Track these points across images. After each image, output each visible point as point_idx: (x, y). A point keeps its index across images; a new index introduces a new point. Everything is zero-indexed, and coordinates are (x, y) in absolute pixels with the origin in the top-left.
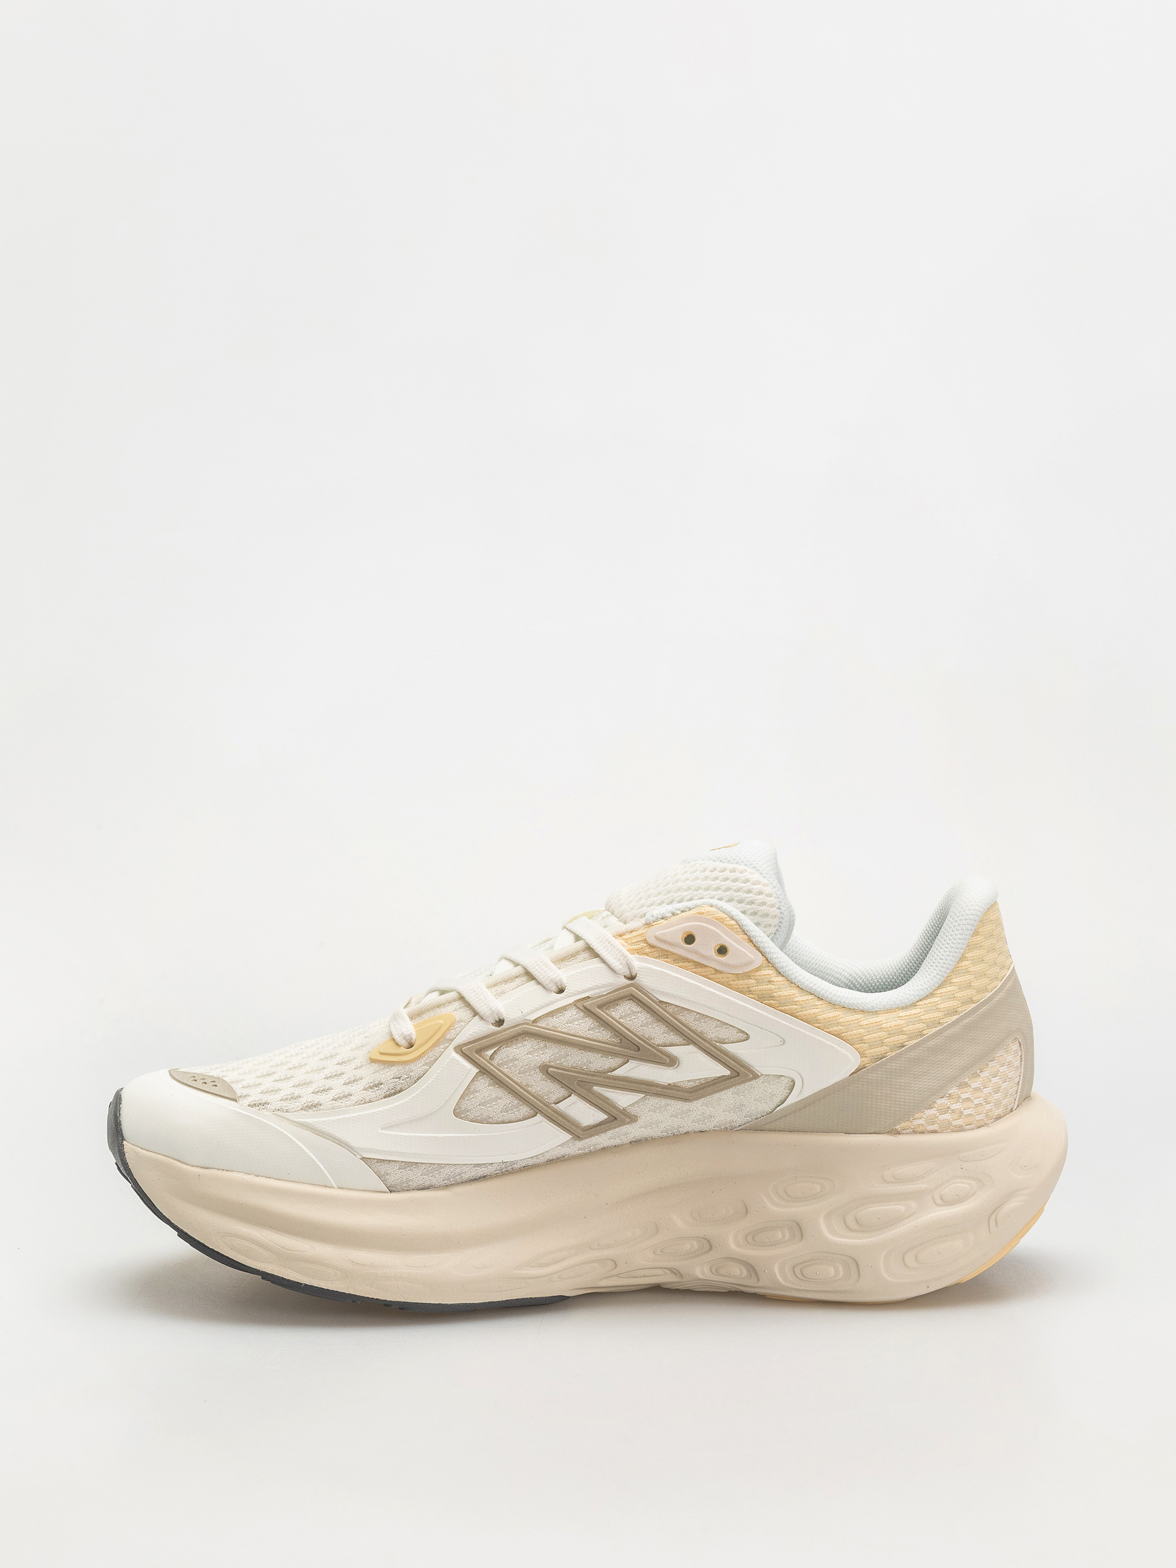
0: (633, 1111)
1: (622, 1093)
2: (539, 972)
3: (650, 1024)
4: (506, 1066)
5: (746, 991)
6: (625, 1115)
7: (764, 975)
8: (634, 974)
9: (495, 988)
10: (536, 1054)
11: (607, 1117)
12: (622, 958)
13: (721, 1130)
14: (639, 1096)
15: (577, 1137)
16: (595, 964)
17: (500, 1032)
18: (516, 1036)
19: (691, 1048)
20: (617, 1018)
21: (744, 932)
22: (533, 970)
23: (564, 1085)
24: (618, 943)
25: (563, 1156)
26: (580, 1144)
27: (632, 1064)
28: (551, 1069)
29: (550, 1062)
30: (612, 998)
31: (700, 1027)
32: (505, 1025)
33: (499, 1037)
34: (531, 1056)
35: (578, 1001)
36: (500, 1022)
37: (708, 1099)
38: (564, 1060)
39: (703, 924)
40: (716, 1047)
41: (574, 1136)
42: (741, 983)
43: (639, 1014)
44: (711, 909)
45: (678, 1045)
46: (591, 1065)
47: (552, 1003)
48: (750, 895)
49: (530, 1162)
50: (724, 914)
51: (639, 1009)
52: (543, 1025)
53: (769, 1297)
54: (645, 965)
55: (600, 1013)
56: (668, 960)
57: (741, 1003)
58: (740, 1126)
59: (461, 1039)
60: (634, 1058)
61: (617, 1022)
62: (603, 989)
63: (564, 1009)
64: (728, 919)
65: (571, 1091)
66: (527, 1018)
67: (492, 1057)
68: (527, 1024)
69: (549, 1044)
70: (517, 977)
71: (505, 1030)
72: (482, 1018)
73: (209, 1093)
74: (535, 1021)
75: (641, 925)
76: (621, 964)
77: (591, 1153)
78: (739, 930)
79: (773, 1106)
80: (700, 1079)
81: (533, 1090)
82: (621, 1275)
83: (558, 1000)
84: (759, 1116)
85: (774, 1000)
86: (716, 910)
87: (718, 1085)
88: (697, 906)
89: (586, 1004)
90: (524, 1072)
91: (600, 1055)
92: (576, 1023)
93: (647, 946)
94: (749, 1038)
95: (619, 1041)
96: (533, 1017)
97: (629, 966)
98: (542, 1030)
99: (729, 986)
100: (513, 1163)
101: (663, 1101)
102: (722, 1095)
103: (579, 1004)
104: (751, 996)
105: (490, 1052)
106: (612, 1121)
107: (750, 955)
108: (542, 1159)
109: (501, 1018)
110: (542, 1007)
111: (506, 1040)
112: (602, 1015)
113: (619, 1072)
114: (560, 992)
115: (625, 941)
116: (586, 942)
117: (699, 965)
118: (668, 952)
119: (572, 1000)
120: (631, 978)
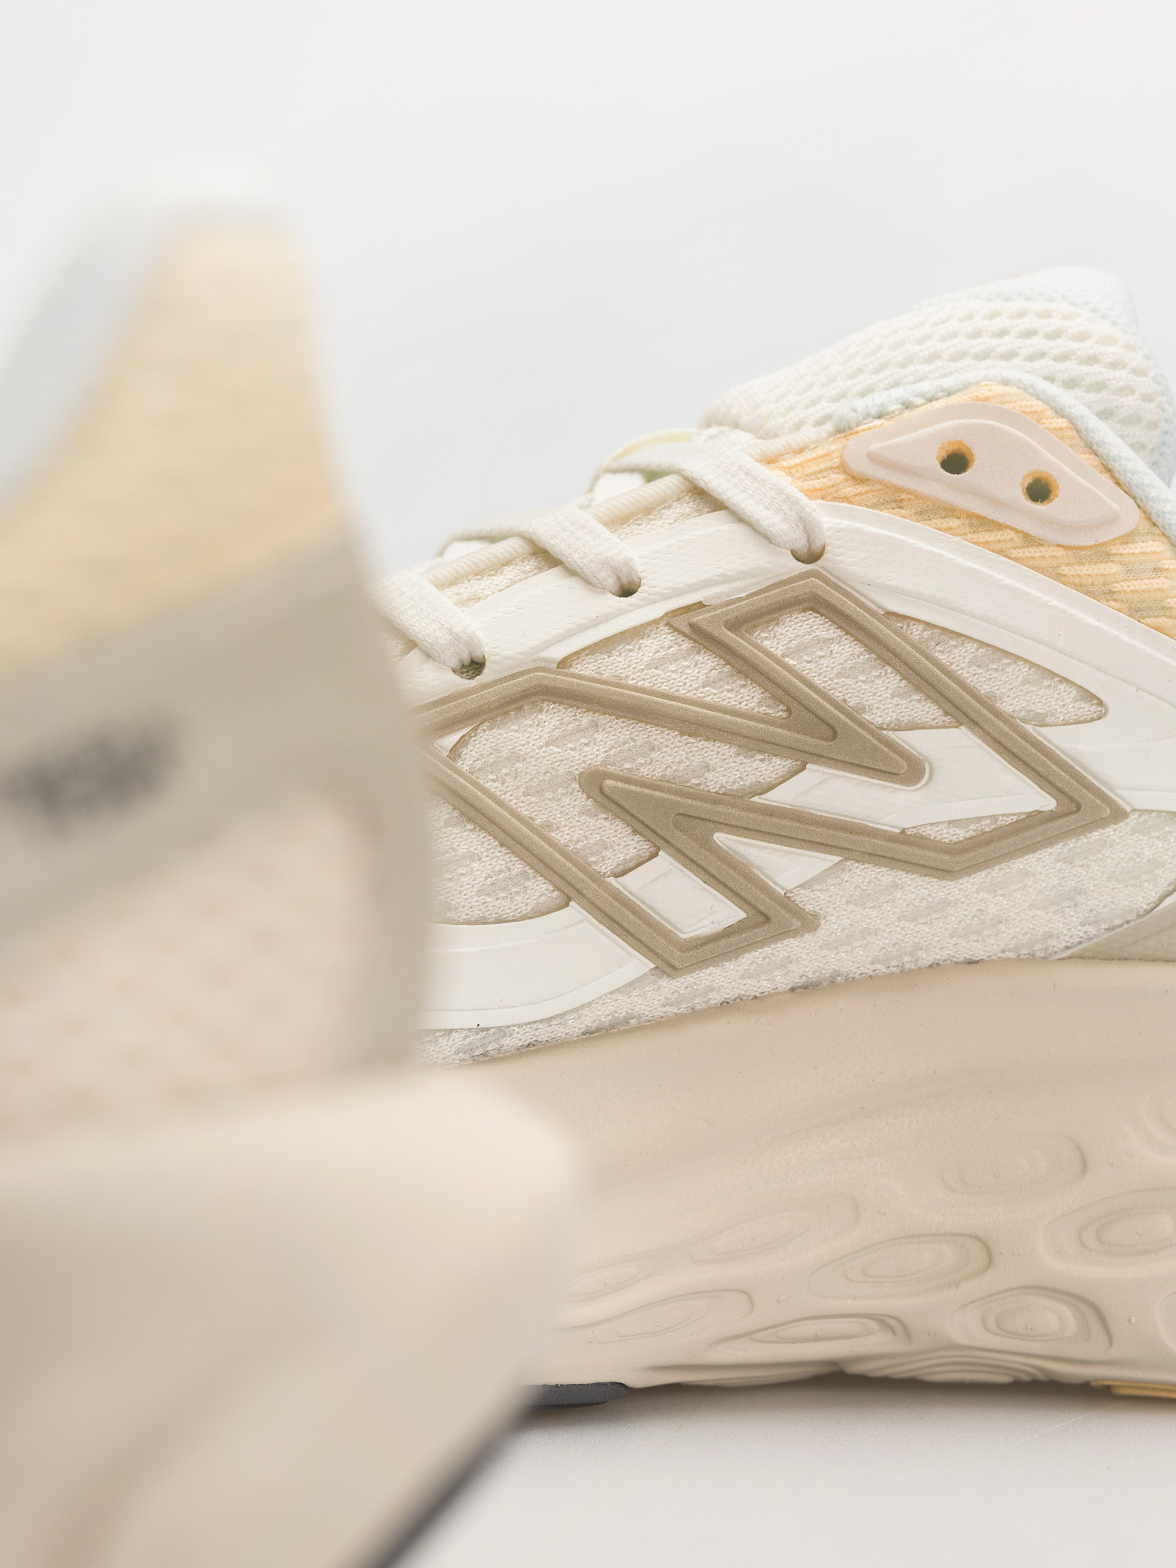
0: (808, 901)
1: (786, 852)
2: (569, 546)
3: (863, 672)
4: (491, 777)
5: (1104, 593)
6: (789, 911)
7: (1145, 553)
8: (817, 545)
9: (453, 589)
10: (571, 746)
11: (742, 915)
12: (785, 507)
13: (1019, 959)
14: (825, 861)
15: (667, 968)
16: (715, 524)
17: (475, 690)
18: (517, 700)
19: (963, 736)
20: (778, 653)
21: (1091, 448)
22: (552, 542)
23: (639, 826)
24: (774, 475)
25: (626, 1021)
26: (670, 987)
27: (814, 773)
28: (609, 783)
29: (604, 762)
30: (765, 604)
31: (983, 680)
32: (487, 676)
33: (471, 702)
34: (556, 750)
35: (675, 613)
36: (474, 666)
37: (996, 873)
38: (641, 760)
39: (990, 422)
40: (1025, 736)
41: (660, 963)
42: (1086, 570)
43: (835, 647)
44: (1007, 389)
45: (931, 727)
46: (710, 776)
47: (608, 618)
48: (1096, 368)
49: (543, 1034)
50: (1039, 403)
51: (832, 632)
52: (587, 673)
53: (1123, 1392)
54: (845, 523)
55: (735, 641)
56: (902, 511)
57: (1091, 621)
58: (1068, 948)
60: (820, 758)
61: (780, 663)
62: (738, 584)
63: (638, 632)
64: (1050, 413)
65: (658, 841)
66: (546, 654)
67: (455, 752)
68: (545, 670)
69: (603, 719)
70: (508, 563)
71: (486, 686)
72: (428, 656)
74: (564, 663)
75: (824, 435)
76: (785, 520)
77: (696, 1015)
78: (1077, 441)
79: (1154, 896)
80: (979, 819)
81: (560, 837)
82: (756, 1336)
83: (622, 612)
84: (1118, 922)
85: (1170, 617)
86: (1019, 391)
87: (1027, 834)
88: (966, 386)
89: (699, 618)
90: (540, 792)
91: (734, 749)
92: (672, 667)
93: (846, 480)
94: (1105, 714)
95: (784, 715)
96: (559, 652)
97: (807, 527)
98: (586, 683)
99: (1059, 577)
100: (502, 1031)
101: (885, 876)
102: (1030, 861)
103: (678, 622)
104: (1112, 603)
105: (451, 740)
106: (757, 926)
107: (1109, 501)
108: (575, 1026)
109: (477, 654)
110: (582, 629)
111: (491, 710)
112: (740, 644)
113: (784, 796)
114: (627, 591)
115: (789, 470)
116: (686, 478)
117: (980, 523)
118: (900, 490)
119: (658, 610)
120: (812, 556)
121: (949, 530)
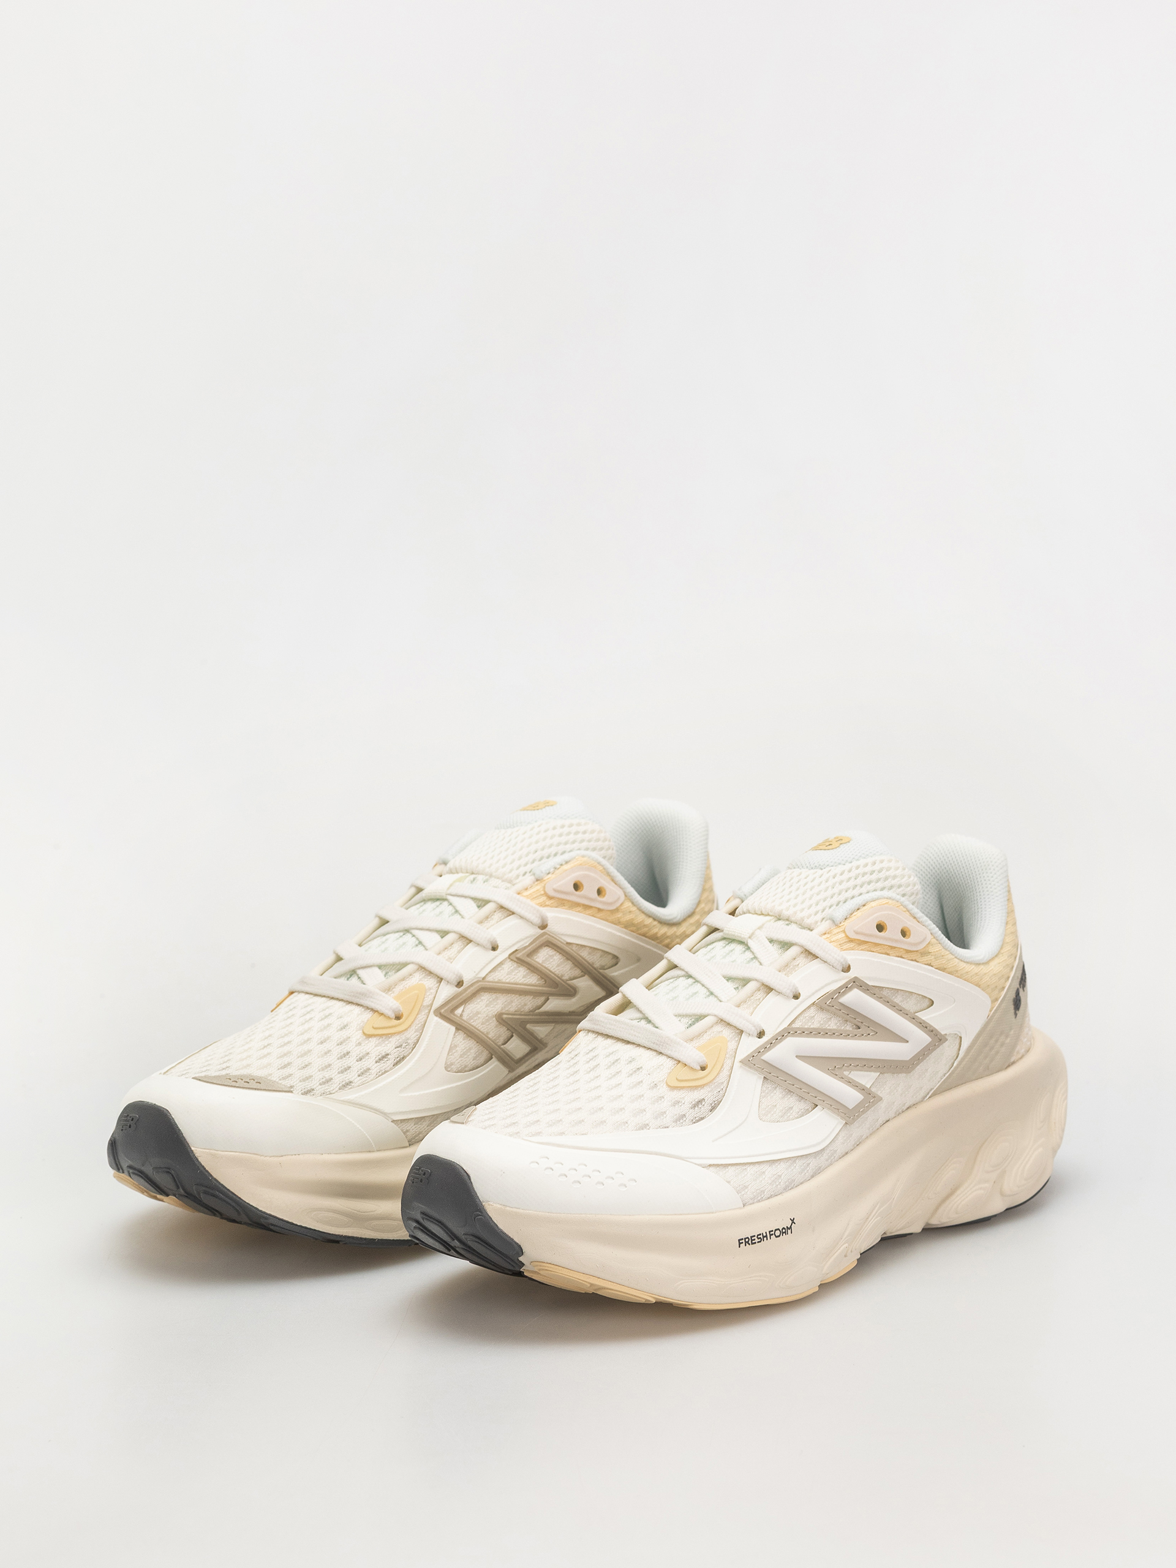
2: (472, 934)
3: (562, 963)
4: (473, 1020)
8: (545, 923)
10: (491, 1006)
11: (530, 1048)
12: (534, 911)
15: (511, 1069)
16: (512, 921)
17: (463, 992)
18: (474, 993)
19: (585, 977)
20: (540, 962)
22: (466, 933)
23: (509, 1029)
24: (525, 899)
28: (501, 1016)
29: (502, 1010)
30: (534, 946)
31: (591, 959)
32: (465, 985)
33: (463, 996)
35: (510, 955)
36: (460, 983)
39: (581, 870)
40: (600, 974)
42: (614, 916)
43: (554, 957)
44: (583, 858)
45: (580, 978)
47: (492, 959)
51: (552, 952)
52: (491, 980)
54: (551, 914)
55: (529, 960)
56: (565, 907)
59: (436, 1005)
60: (553, 994)
61: (541, 966)
62: (526, 941)
63: (501, 963)
64: (593, 862)
65: (513, 1033)
66: (479, 976)
67: (462, 1014)
68: (480, 981)
69: (499, 995)
70: (455, 943)
71: (465, 990)
72: (446, 983)
73: (261, 1090)
74: (485, 978)
75: (534, 882)
76: (533, 915)
83: (496, 957)
86: (586, 859)
88: (571, 858)
89: (519, 955)
91: (531, 997)
93: (548, 898)
95: (544, 982)
96: (483, 974)
97: (541, 917)
98: (491, 984)
99: (607, 921)
103: (512, 957)
104: (621, 926)
106: (533, 1051)
109: (460, 979)
110: (486, 965)
111: (468, 998)
112: (530, 962)
113: (543, 1009)
114: (494, 949)
115: (527, 897)
116: (498, 904)
117: (587, 907)
118: (563, 900)
119: (506, 955)
120: (543, 926)
121: (579, 911)
